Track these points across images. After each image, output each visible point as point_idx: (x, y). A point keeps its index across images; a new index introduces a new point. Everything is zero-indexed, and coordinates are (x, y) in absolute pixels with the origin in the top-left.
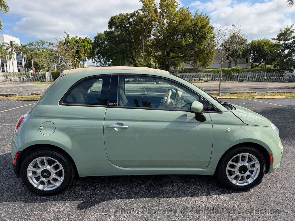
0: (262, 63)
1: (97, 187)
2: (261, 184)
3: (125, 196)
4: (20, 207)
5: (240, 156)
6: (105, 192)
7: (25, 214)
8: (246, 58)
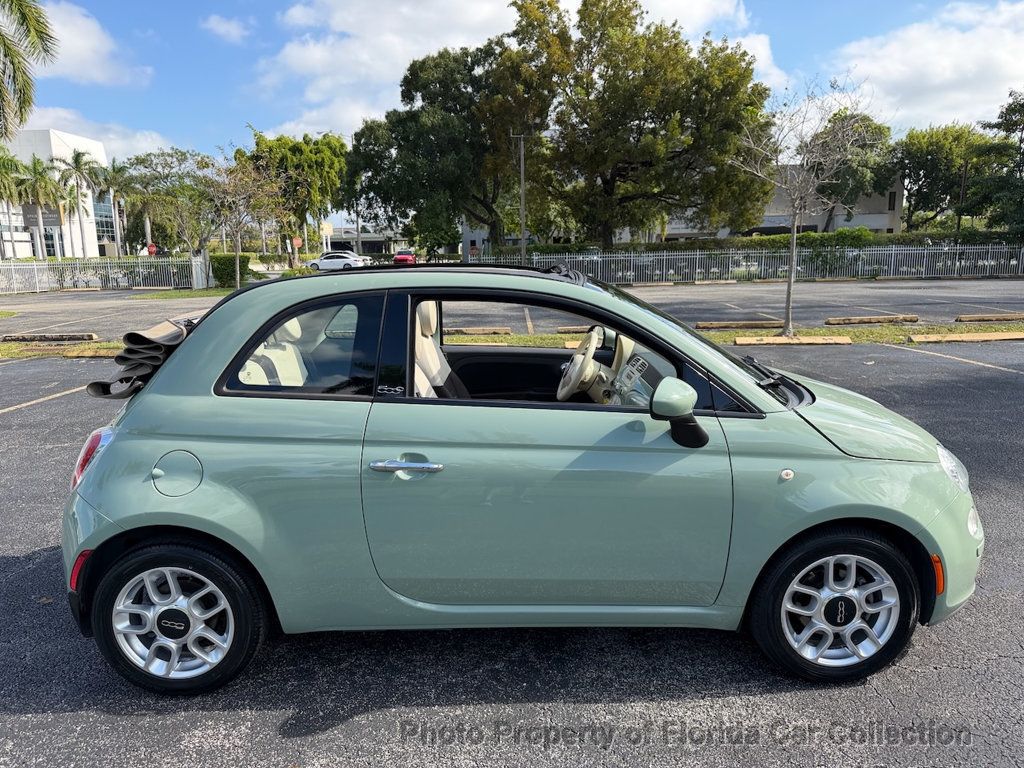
0: (946, 209)
1: (343, 665)
2: (907, 659)
3: (437, 698)
4: (90, 733)
5: (827, 563)
6: (368, 684)
7: (107, 759)
8: (887, 193)
